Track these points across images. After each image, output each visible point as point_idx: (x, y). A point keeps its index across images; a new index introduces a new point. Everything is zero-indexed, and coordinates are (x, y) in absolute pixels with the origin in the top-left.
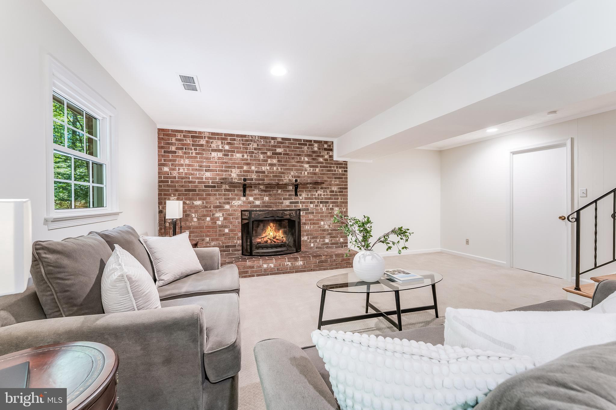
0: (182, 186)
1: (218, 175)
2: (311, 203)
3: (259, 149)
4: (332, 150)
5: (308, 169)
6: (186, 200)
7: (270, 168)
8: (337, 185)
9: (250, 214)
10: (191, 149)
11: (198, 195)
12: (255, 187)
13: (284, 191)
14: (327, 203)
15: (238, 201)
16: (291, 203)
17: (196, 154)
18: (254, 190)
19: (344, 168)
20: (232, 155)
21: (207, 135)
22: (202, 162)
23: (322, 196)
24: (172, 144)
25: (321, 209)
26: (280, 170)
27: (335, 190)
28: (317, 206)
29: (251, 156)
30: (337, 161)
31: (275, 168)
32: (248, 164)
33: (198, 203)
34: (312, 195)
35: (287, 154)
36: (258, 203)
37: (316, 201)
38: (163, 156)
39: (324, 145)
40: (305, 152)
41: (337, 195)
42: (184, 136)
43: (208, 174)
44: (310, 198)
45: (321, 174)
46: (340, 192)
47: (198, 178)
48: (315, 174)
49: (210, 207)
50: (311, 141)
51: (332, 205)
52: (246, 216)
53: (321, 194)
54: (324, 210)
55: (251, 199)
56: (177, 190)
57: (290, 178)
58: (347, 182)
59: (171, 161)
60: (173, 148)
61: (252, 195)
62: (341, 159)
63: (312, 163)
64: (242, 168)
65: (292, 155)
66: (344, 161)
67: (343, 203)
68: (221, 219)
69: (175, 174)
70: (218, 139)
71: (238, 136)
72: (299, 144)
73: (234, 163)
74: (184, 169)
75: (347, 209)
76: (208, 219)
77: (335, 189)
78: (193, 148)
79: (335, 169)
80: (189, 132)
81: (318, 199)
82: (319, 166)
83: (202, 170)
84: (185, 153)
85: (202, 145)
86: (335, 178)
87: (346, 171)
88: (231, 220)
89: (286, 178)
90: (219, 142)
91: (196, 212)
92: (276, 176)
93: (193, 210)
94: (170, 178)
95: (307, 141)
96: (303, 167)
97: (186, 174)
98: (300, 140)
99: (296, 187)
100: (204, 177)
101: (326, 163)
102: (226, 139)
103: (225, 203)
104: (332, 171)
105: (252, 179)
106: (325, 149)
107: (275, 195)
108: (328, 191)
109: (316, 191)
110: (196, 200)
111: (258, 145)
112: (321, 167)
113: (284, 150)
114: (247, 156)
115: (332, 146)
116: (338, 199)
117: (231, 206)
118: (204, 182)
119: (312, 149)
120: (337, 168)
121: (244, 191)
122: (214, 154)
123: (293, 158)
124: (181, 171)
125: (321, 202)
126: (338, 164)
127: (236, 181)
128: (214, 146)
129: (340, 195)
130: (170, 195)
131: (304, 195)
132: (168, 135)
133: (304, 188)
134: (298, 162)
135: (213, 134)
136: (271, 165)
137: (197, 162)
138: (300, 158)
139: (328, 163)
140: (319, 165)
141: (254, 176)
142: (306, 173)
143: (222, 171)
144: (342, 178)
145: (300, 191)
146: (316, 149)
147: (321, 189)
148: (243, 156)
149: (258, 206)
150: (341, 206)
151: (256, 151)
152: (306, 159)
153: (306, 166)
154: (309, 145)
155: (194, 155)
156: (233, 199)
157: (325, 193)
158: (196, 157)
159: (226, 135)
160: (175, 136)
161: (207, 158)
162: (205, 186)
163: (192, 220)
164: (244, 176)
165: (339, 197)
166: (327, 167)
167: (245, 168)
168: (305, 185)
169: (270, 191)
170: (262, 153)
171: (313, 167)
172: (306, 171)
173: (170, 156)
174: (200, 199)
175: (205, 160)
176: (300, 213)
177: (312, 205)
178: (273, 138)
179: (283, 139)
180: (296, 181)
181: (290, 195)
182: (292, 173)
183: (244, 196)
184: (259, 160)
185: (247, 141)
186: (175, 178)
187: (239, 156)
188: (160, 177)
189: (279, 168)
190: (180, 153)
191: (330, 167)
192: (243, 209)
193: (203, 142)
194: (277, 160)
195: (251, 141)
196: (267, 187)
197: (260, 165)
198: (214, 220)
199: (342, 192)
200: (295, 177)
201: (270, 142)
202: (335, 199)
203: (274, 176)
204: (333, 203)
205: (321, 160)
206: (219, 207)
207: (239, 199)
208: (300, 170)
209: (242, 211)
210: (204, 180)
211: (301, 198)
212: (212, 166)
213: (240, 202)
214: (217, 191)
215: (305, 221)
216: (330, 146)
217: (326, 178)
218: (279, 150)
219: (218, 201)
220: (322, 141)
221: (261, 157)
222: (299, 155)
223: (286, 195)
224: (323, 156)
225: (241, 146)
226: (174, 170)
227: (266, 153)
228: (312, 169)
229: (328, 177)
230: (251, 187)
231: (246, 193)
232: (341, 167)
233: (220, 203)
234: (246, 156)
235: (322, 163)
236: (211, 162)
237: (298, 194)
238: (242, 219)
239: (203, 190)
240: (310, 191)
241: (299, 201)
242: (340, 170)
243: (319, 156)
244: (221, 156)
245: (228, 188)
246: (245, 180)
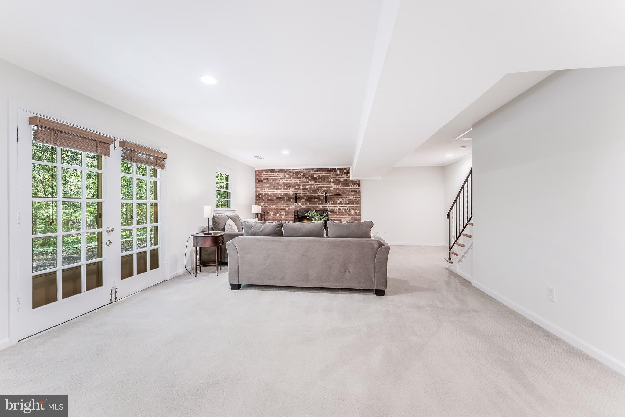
0: (266, 198)
1: (283, 191)
2: (335, 207)
3: (304, 176)
4: (349, 173)
5: (334, 186)
6: (268, 205)
7: (310, 187)
8: (353, 195)
9: (298, 213)
10: (270, 179)
11: (273, 202)
12: (302, 198)
13: (318, 199)
14: (346, 207)
15: (292, 206)
16: (322, 207)
17: (273, 181)
18: (301, 200)
19: (358, 184)
20: (290, 181)
21: (277, 171)
22: (275, 185)
23: (343, 203)
24: (261, 177)
25: (342, 211)
26: (316, 187)
27: (352, 198)
28: (339, 209)
29: (300, 181)
30: (353, 180)
31: (313, 187)
32: (298, 185)
33: (273, 207)
34: (336, 202)
35: (321, 178)
36: (303, 207)
37: (338, 206)
38: (258, 183)
39: (343, 171)
40: (332, 175)
41: (353, 202)
42: (267, 172)
43: (278, 191)
44: (334, 204)
45: (342, 189)
46: (355, 200)
47: (273, 194)
48: (338, 189)
49: (279, 209)
50: (335, 169)
51: (349, 208)
52: (296, 214)
53: (342, 202)
54: (344, 211)
55: (300, 204)
56: (263, 200)
57: (322, 192)
58: (360, 193)
59: (261, 185)
60: (262, 179)
61: (300, 203)
62: (355, 179)
63: (336, 182)
64: (295, 187)
65: (323, 178)
66: (358, 180)
67: (357, 207)
68: (284, 215)
69: (263, 192)
70: (283, 172)
71: (293, 170)
72: (328, 171)
73: (291, 185)
74: (267, 189)
75: (360, 211)
76: (278, 215)
77: (351, 198)
78: (271, 178)
79: (352, 185)
80: (269, 170)
81: (340, 204)
82: (341, 184)
83: (275, 189)
84: (267, 181)
85: (275, 176)
86: (352, 191)
87: (360, 186)
88: (289, 216)
89: (320, 192)
90: (284, 174)
91: (272, 211)
92: (314, 191)
93: (271, 210)
94: (261, 194)
95: (333, 169)
96: (330, 185)
97: (268, 191)
98: (328, 169)
99: (326, 197)
100: (276, 193)
101: (345, 182)
102: (287, 172)
103: (286, 207)
104: (349, 186)
105: (300, 194)
106: (345, 173)
107: (313, 202)
108: (347, 199)
109: (339, 200)
110: (272, 205)
111: (303, 173)
112: (342, 184)
113: (318, 175)
114: (298, 180)
115: (349, 170)
116: (353, 204)
117: (289, 209)
118: (276, 196)
119: (336, 174)
120: (353, 184)
121: (296, 200)
122: (281, 181)
123: (324, 180)
124: (266, 190)
125: (342, 207)
126: (354, 182)
127: (292, 195)
128: (281, 176)
129: (355, 202)
130: (260, 203)
131: (331, 202)
132: (260, 172)
133: (330, 198)
134: (327, 182)
135: (280, 170)
136: (311, 185)
137: (273, 185)
138: (329, 180)
139: (347, 182)
140: (340, 183)
141: (301, 192)
142: (332, 188)
143: (285, 189)
144: (356, 191)
145: (328, 200)
146: (338, 173)
147: (342, 198)
148: (295, 180)
149: (303, 209)
150: (356, 209)
151: (302, 178)
152: (332, 180)
153: (332, 184)
154: (334, 171)
155: (271, 182)
156: (290, 205)
157: (345, 201)
158: (272, 183)
159: (287, 170)
160: (263, 172)
161: (277, 183)
162: (277, 198)
163: (270, 215)
164: (296, 191)
165: (355, 203)
166: (346, 184)
167: (297, 187)
168: (331, 196)
169: (310, 200)
170: (306, 178)
171: (337, 184)
172: (332, 187)
173: (261, 183)
174: (274, 205)
175: (276, 184)
176: (328, 213)
177: (336, 208)
178: (312, 169)
179: (318, 169)
180: (326, 193)
181: (322, 202)
182: (323, 189)
183: (296, 203)
184: (304, 182)
185: (298, 172)
186: (263, 194)
187: (293, 180)
188: (256, 194)
189: (315, 186)
190: (265, 181)
191: (348, 184)
192: (295, 210)
193: (275, 174)
194: (314, 181)
195: (300, 172)
196: (308, 198)
197: (305, 185)
198: (281, 216)
199: (357, 200)
200: (325, 191)
201: (310, 171)
202: (351, 204)
203: (312, 191)
204: (350, 207)
205: (342, 180)
206: (283, 209)
207: (293, 205)
208: (328, 187)
209: (295, 211)
210: (276, 195)
211: (329, 204)
212: (280, 187)
213: (294, 206)
214: (282, 200)
215: (332, 218)
216: (348, 171)
217: (345, 191)
218: (315, 176)
219: (282, 206)
220: (342, 168)
221: (305, 180)
222: (327, 178)
223: (320, 202)
224: (343, 178)
225: (295, 175)
226: (262, 190)
227: (308, 178)
228: (336, 186)
229: (346, 191)
230: (300, 198)
231: (297, 201)
232: (356, 184)
233: (284, 207)
234: (297, 181)
235: (342, 182)
236: (279, 185)
237: (327, 201)
238: (295, 216)
239: (276, 200)
240: (334, 199)
241: (328, 206)
242: (355, 186)
243: (340, 178)
244: (284, 181)
245: (288, 198)
246: (296, 194)
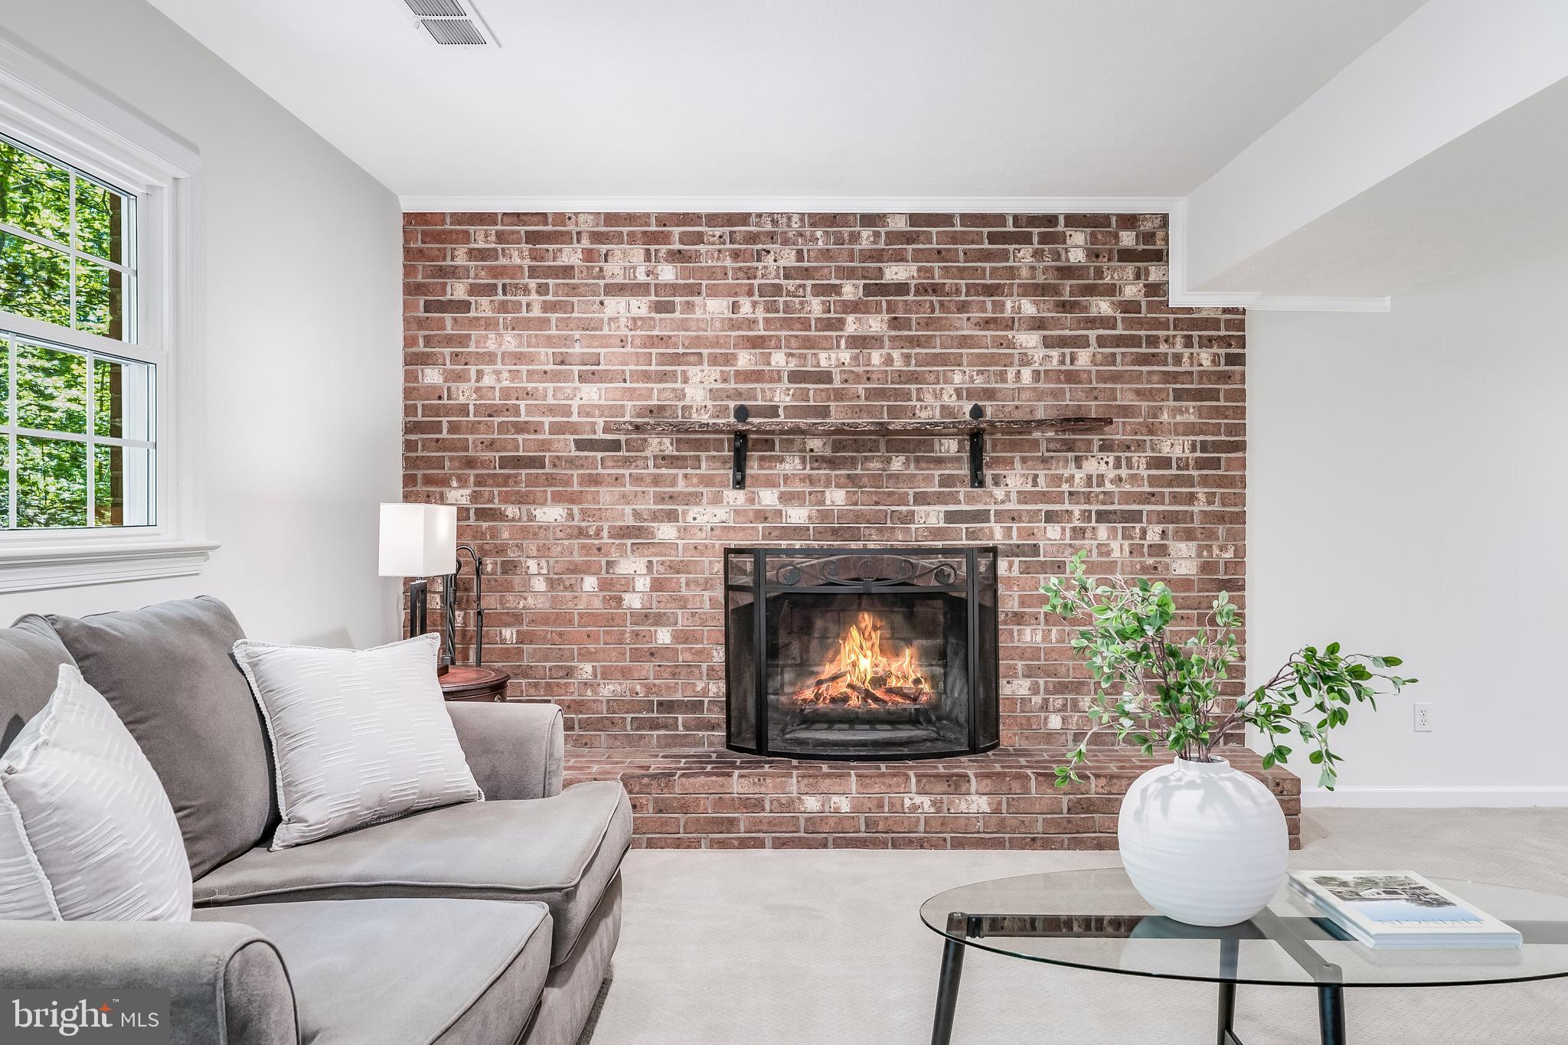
0: (491, 445)
1: (631, 393)
2: (1050, 517)
3: (807, 273)
4: (1160, 256)
5: (1039, 354)
6: (506, 502)
7: (855, 358)
8: (1189, 429)
9: (759, 566)
10: (526, 290)
11: (550, 480)
12: (787, 445)
13: (918, 460)
14: (1136, 517)
15: (711, 510)
16: (951, 517)
17: (547, 307)
18: (782, 460)
19: (1225, 341)
20: (689, 307)
21: (587, 226)
22: (567, 341)
23: (1109, 487)
24: (453, 273)
25: (1104, 550)
26: (898, 364)
27: (1177, 452)
28: (1079, 533)
29: (771, 308)
30: (1189, 310)
31: (876, 357)
32: (757, 343)
33: (551, 514)
34: (1058, 479)
35: (936, 289)
36: (797, 515)
37: (1076, 510)
38: (421, 324)
39: (1116, 237)
40: (1024, 272)
41: (1189, 481)
42: (501, 237)
43: (591, 394)
44: (1044, 497)
45: (1102, 377)
46: (1201, 464)
47: (551, 410)
48: (1071, 377)
49: (598, 534)
50: (1051, 220)
51: (1159, 528)
52: (744, 572)
53: (1101, 477)
54: (1116, 554)
55: (768, 498)
56: (470, 463)
57: (949, 399)
58: (1241, 412)
59: (449, 340)
60: (458, 291)
61: (770, 483)
62: (1208, 301)
63: (1057, 324)
64: (729, 359)
65: (958, 292)
66: (1226, 311)
67: (1220, 518)
68: (643, 584)
69: (464, 393)
70: (632, 239)
71: (713, 219)
72: (993, 238)
73: (697, 341)
74: (498, 373)
75: (1240, 552)
76: (590, 583)
77: (1175, 447)
78: (533, 284)
79: (1179, 348)
80: (519, 217)
81: (1088, 498)
82: (1093, 340)
83: (565, 377)
84: (503, 307)
85: (567, 271)
86: (1179, 395)
87: (1238, 360)
88: (684, 592)
89: (929, 399)
90: (637, 252)
91: (543, 552)
92: (881, 394)
93: (531, 546)
94: (447, 411)
95: (1034, 220)
96: (1011, 345)
97: (506, 393)
98: (1000, 218)
99: (976, 440)
100: (575, 404)
101: (1129, 324)
102: (665, 238)
103: (655, 517)
104: (1162, 359)
105: (773, 411)
106: (1126, 255)
107: (876, 480)
108: (1139, 459)
109: (1078, 462)
110: (544, 504)
111: (800, 252)
112: (1102, 342)
113: (919, 269)
114: (754, 304)
115: (1160, 234)
116: (1191, 498)
117: (684, 531)
118: (573, 428)
119: (1059, 259)
120: (1188, 342)
121: (740, 464)
122: (615, 306)
123: (963, 307)
124: (488, 381)
125: (1102, 517)
126: (1192, 323)
127: (705, 418)
128: (614, 270)
129: (1205, 481)
130: (445, 482)
131: (1015, 480)
132: (441, 237)
133: (1014, 446)
134: (987, 323)
135: (611, 218)
136: (860, 342)
137: (550, 341)
138: (999, 306)
139: (1141, 324)
140: (1092, 334)
141: (782, 396)
142: (1027, 374)
143: (646, 376)
144: (1213, 395)
145: (996, 461)
146: (1077, 256)
147: (1102, 449)
148: (735, 307)
149: (798, 531)
150: (1211, 535)
151: (791, 285)
152: (1028, 308)
153: (1029, 340)
154: (1045, 239)
155: (536, 312)
156: (693, 499)
157: (1124, 472)
158: (543, 323)
159: (664, 219)
160: (466, 237)
161: (587, 326)
162: (581, 445)
163: (527, 587)
164: (739, 394)
165: (1201, 492)
166: (1134, 341)
167: (745, 360)
168: (1019, 431)
169: (853, 462)
170: (821, 290)
171: (1063, 342)
172: (1028, 364)
173: (449, 323)
174: (558, 498)
175: (577, 334)
176: (994, 566)
177: (1058, 527)
178: (870, 220)
179: (915, 219)
180: (977, 412)
181: (946, 481)
182: (957, 378)
183: (740, 484)
184: (805, 324)
185: (752, 238)
186: (463, 410)
187: (716, 307)
188: (409, 410)
189: (896, 354)
190: (484, 307)
191: (1153, 341)
192: (733, 544)
193: (570, 256)
194: (886, 317)
195: (772, 237)
196: (838, 446)
197: (809, 343)
198: (613, 588)
199: (1215, 464)
200: (971, 394)
201: (855, 238)
202: (1175, 498)
203: (871, 394)
204: (1165, 518)
205: (1103, 306)
206: (635, 534)
207: (717, 500)
208: (996, 361)
209: (728, 551)
210: (575, 418)
211: (999, 493)
212: (610, 358)
213: (721, 514)
214: (627, 462)
215: (1022, 604)
216: (1149, 237)
217: (1132, 396)
218: (895, 273)
219: (628, 509)
220: (1107, 217)
221: (815, 307)
222: (991, 291)
223: (928, 479)
224: (1111, 290)
225: (728, 262)
226: (460, 377)
227: (836, 289)
228: (1055, 353)
229: (1138, 393)
230: (769, 445)
231: (749, 472)
232: (1210, 339)
233: (636, 514)
234: (746, 308)
235: (1107, 322)
236: (605, 342)
237: (988, 474)
238: (729, 588)
239: (571, 462)
240: (1044, 461)
241: (993, 508)
242: (1205, 357)
243: (1091, 290)
244: (644, 312)
245: (669, 449)
246: (742, 413)
